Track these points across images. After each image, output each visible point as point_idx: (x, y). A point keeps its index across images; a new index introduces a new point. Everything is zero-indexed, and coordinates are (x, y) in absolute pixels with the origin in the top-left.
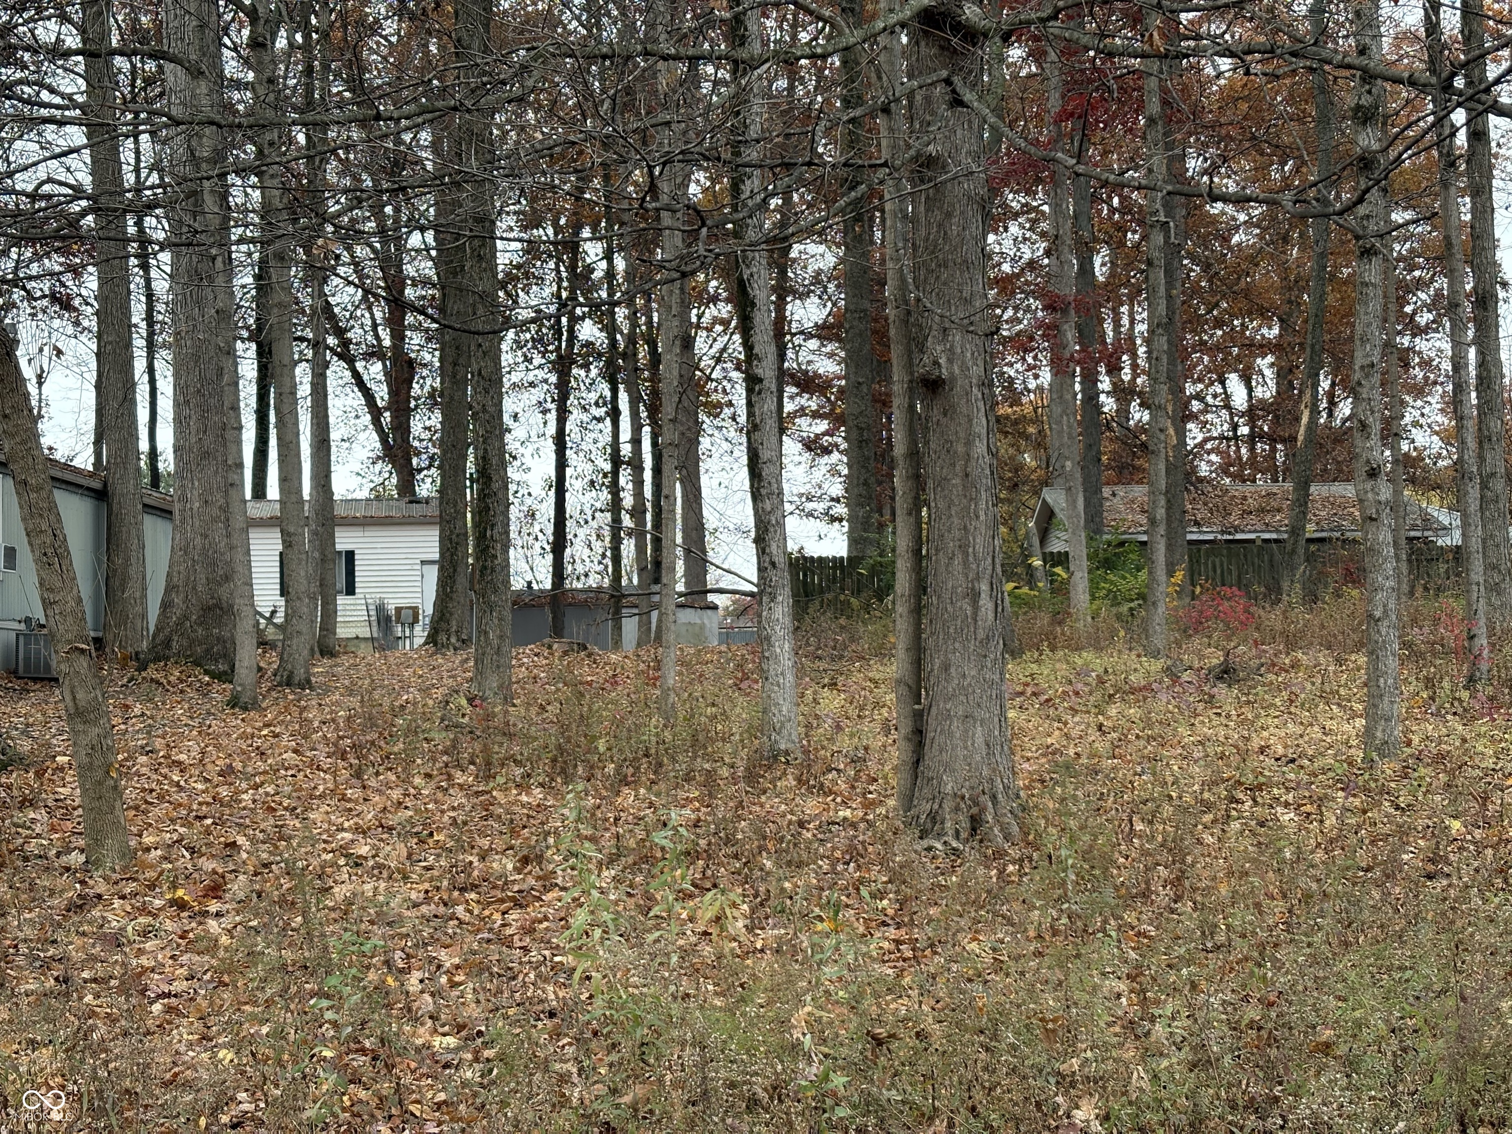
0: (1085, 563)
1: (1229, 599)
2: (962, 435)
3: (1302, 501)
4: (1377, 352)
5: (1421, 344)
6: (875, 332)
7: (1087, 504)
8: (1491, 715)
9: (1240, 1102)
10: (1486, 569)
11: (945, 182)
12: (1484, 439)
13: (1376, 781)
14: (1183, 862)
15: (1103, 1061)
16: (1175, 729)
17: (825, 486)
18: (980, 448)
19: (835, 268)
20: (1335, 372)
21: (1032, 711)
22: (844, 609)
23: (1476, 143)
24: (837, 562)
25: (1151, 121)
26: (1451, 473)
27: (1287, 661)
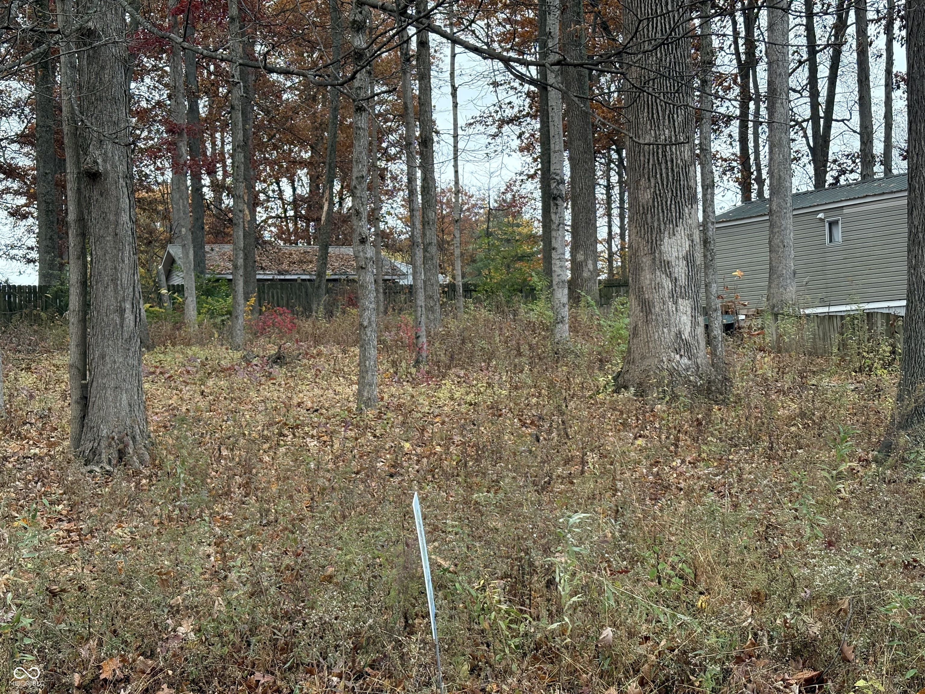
0: (194, 292)
1: (281, 315)
2: (113, 208)
3: (324, 257)
4: (365, 169)
5: (392, 166)
6: (57, 141)
7: (196, 254)
8: (427, 381)
9: (280, 614)
10: (425, 299)
11: (100, 46)
12: (425, 223)
13: (363, 421)
14: (251, 472)
15: (197, 596)
16: (248, 393)
17: (24, 240)
18: (125, 218)
19: (29, 98)
20: (342, 181)
21: (160, 384)
22: (37, 319)
23: (422, 49)
24: (31, 289)
25: (232, 19)
26: (408, 243)
27: (315, 352)
